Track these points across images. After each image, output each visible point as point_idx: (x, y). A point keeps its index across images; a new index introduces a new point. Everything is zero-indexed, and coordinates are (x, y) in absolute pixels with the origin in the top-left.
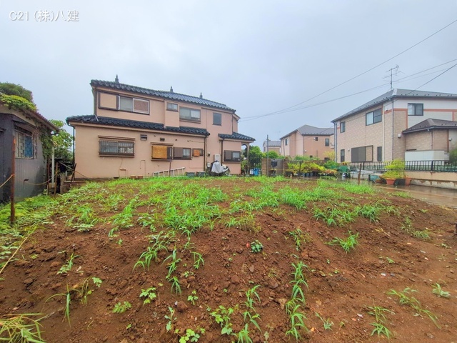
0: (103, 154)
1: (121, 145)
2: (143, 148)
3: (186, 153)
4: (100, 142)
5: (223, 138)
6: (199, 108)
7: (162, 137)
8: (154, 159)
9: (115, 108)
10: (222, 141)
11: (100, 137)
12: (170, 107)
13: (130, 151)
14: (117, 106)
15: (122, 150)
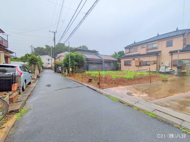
0: (125, 65)
1: (128, 62)
2: (133, 63)
3: (148, 63)
4: (124, 62)
5: (172, 53)
6: (157, 42)
7: (139, 58)
8: (136, 66)
9: (129, 52)
10: (172, 55)
11: (125, 61)
12: (143, 47)
13: (130, 64)
14: (129, 51)
15: (128, 64)
